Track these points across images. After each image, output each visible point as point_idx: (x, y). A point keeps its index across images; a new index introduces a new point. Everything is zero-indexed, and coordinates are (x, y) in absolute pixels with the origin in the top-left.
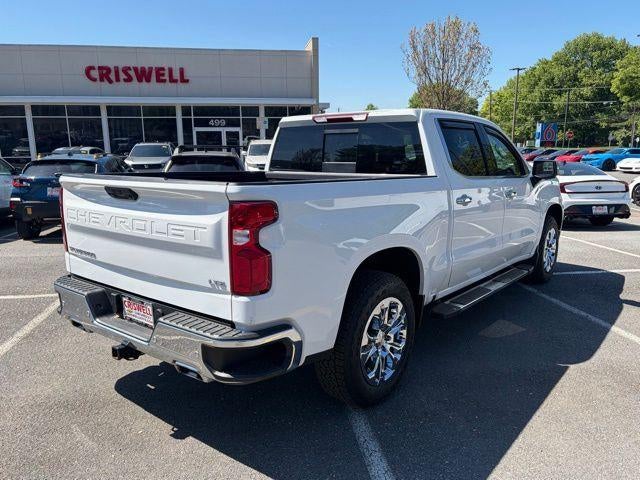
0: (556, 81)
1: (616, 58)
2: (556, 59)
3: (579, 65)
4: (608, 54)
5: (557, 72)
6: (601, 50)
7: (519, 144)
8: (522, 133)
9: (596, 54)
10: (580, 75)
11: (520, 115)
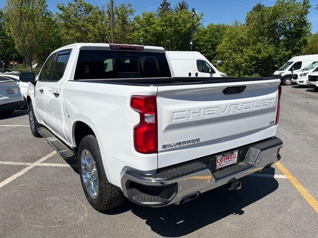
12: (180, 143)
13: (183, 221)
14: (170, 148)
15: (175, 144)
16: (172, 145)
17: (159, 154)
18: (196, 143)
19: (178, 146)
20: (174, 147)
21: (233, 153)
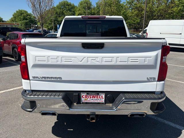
0: (58, 13)
1: (72, 8)
2: (57, 7)
3: (63, 9)
4: (70, 7)
5: (58, 11)
6: (69, 6)
7: (50, 31)
8: (51, 27)
9: (67, 7)
10: (64, 12)
11: (50, 22)
12: (44, 78)
13: (72, 130)
14: (38, 79)
15: (41, 77)
16: (39, 77)
17: (31, 81)
18: (59, 80)
19: (43, 79)
20: (41, 79)
21: (99, 94)
